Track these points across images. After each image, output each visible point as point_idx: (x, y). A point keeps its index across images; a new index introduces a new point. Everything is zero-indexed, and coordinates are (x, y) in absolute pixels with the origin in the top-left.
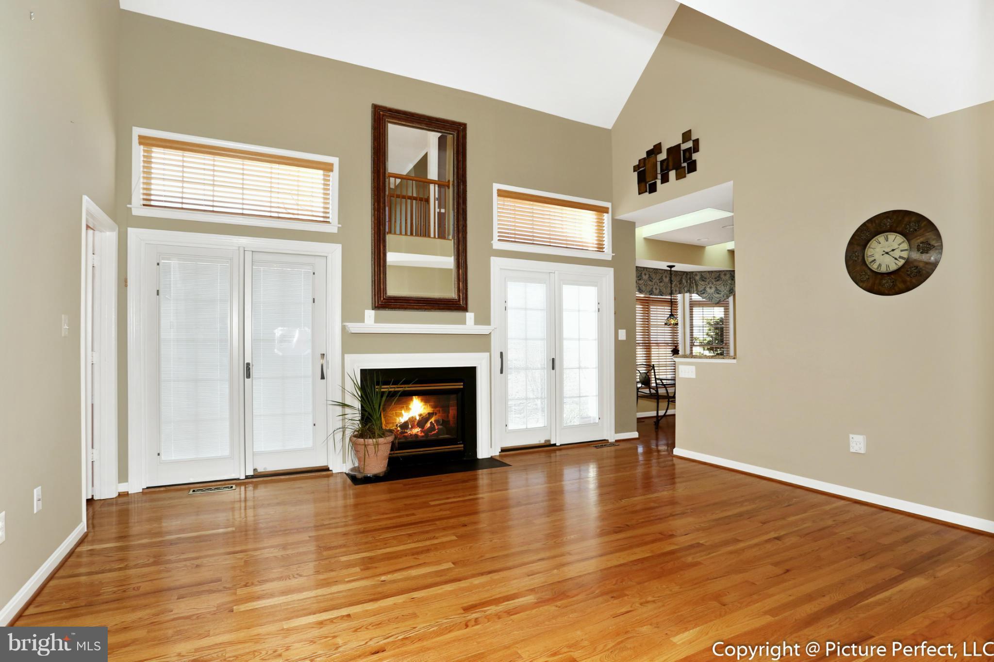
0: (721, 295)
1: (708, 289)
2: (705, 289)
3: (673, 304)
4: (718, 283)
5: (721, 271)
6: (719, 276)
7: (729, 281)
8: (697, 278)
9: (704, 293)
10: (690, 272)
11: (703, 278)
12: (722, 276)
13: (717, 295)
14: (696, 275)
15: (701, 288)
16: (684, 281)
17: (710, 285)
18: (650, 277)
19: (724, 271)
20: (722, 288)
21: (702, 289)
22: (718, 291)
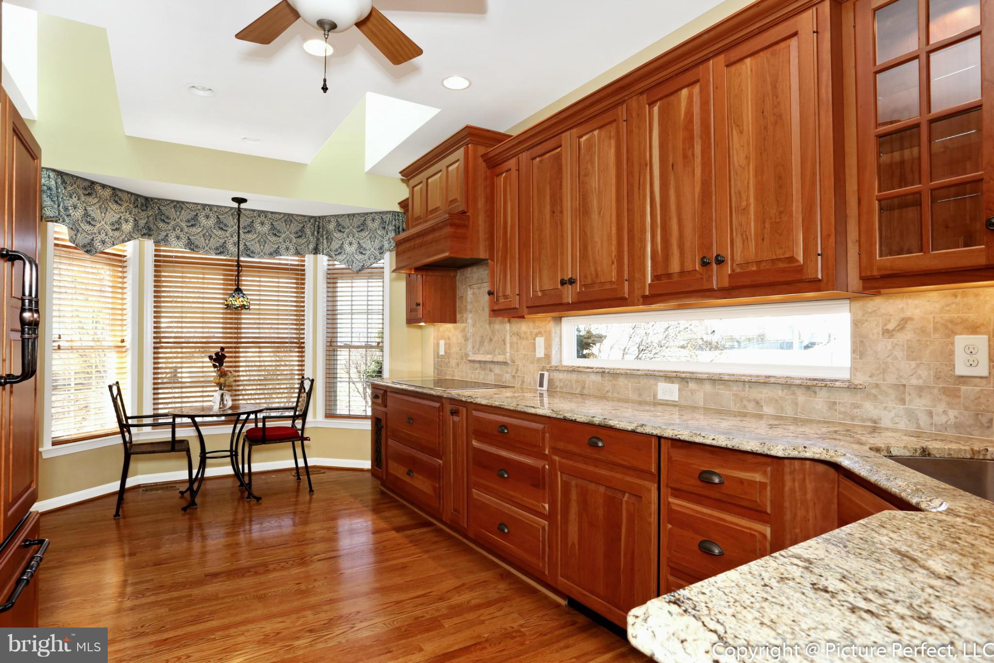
0: (366, 257)
1: (347, 247)
2: (341, 247)
3: (299, 273)
4: (363, 234)
5: (367, 214)
6: (364, 224)
7: (379, 232)
8: (332, 226)
9: (340, 253)
10: (319, 217)
11: (340, 228)
12: (369, 223)
13: (361, 257)
14: (329, 222)
15: (335, 245)
16: (308, 232)
17: (351, 238)
18: (273, 227)
19: (371, 213)
20: (367, 244)
21: (337, 247)
22: (361, 250)
